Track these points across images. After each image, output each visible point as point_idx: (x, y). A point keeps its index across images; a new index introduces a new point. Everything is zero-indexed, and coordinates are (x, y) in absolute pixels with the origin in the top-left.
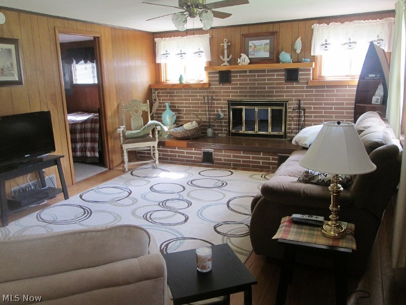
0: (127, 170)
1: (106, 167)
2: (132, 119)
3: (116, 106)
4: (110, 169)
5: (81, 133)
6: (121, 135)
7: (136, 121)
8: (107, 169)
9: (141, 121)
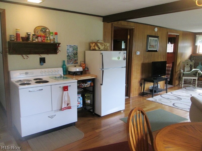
0: (183, 87)
1: (173, 85)
2: (185, 68)
3: (180, 61)
4: (174, 86)
5: (167, 71)
6: (182, 73)
7: (187, 69)
8: (173, 86)
9: (189, 69)
